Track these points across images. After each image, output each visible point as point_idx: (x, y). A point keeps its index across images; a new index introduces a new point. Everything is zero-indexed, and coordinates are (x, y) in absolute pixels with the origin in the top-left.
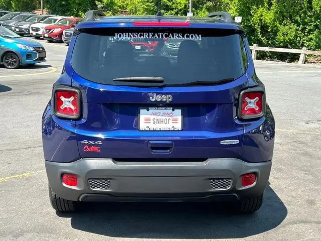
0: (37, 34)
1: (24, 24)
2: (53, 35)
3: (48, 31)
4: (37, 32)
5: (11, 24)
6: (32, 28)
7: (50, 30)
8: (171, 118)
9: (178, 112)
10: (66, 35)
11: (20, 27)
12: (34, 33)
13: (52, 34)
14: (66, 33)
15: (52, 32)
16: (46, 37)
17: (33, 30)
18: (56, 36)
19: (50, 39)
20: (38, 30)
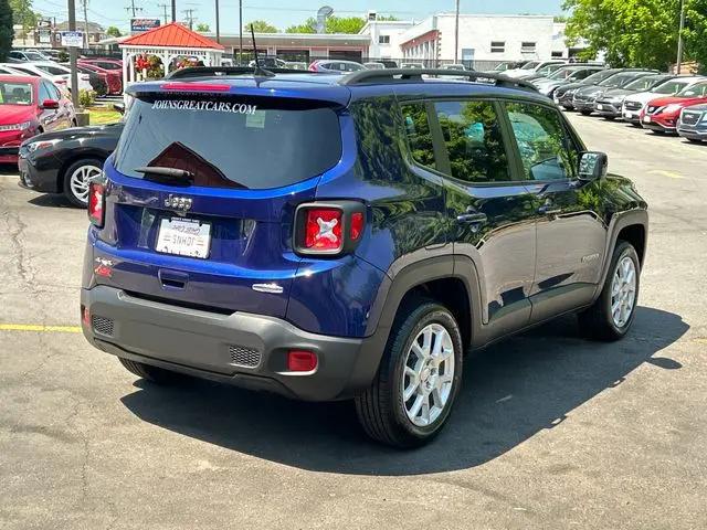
0: (634, 116)
1: (618, 94)
2: (661, 118)
3: (652, 109)
4: (634, 113)
5: (592, 95)
6: (627, 102)
7: (656, 108)
8: (196, 237)
9: (206, 228)
10: (685, 120)
11: (606, 100)
12: (629, 114)
13: (660, 115)
14: (685, 114)
15: (661, 112)
16: (646, 123)
17: (629, 108)
18: (668, 121)
19: (656, 128)
20: (637, 106)
